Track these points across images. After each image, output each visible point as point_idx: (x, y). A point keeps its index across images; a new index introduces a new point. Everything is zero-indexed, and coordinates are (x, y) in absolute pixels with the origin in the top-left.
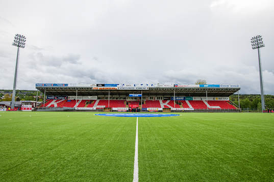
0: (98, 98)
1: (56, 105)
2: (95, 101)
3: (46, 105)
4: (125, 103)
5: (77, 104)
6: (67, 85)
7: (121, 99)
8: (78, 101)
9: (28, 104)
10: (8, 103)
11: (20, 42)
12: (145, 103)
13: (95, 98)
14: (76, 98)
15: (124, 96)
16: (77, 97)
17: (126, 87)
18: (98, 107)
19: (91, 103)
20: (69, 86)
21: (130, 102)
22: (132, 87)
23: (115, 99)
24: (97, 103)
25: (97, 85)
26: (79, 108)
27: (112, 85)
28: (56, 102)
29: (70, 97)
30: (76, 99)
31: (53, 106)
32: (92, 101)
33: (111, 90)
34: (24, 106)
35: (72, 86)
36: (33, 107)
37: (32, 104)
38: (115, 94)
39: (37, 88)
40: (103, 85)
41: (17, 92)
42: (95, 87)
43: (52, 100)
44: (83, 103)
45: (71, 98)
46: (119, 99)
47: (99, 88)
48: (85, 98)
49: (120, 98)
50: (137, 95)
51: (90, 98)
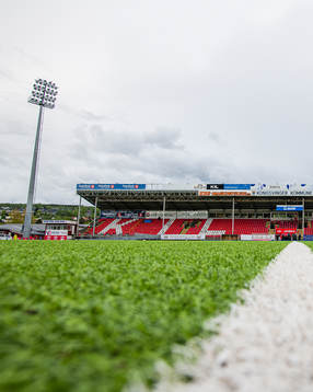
0: (211, 215)
1: (119, 231)
2: (204, 221)
3: (98, 230)
4: (268, 225)
5: (165, 228)
6: (144, 186)
7: (260, 218)
8: (167, 221)
9: (59, 228)
10: (17, 228)
11: (44, 95)
12: (310, 225)
13: (204, 214)
14: (162, 214)
15: (266, 211)
16: (163, 212)
17: (269, 191)
18: (210, 233)
19: (194, 226)
20: (148, 188)
21: (278, 222)
22: (282, 190)
23: (246, 218)
24: (207, 225)
25: (209, 187)
26: (170, 236)
27: (241, 186)
28: (120, 223)
29: (151, 212)
30: (164, 218)
31: (112, 232)
32: (196, 221)
33: (238, 198)
34: (52, 232)
35: (155, 188)
36: (70, 233)
37: (67, 227)
38: (246, 206)
39: (79, 193)
40: (221, 187)
41: (37, 208)
42: (203, 191)
43: (110, 220)
44: (177, 227)
45: (152, 214)
46: (254, 218)
47: (212, 192)
48: (183, 215)
49: (258, 215)
50: (293, 208)
51: (192, 214)
